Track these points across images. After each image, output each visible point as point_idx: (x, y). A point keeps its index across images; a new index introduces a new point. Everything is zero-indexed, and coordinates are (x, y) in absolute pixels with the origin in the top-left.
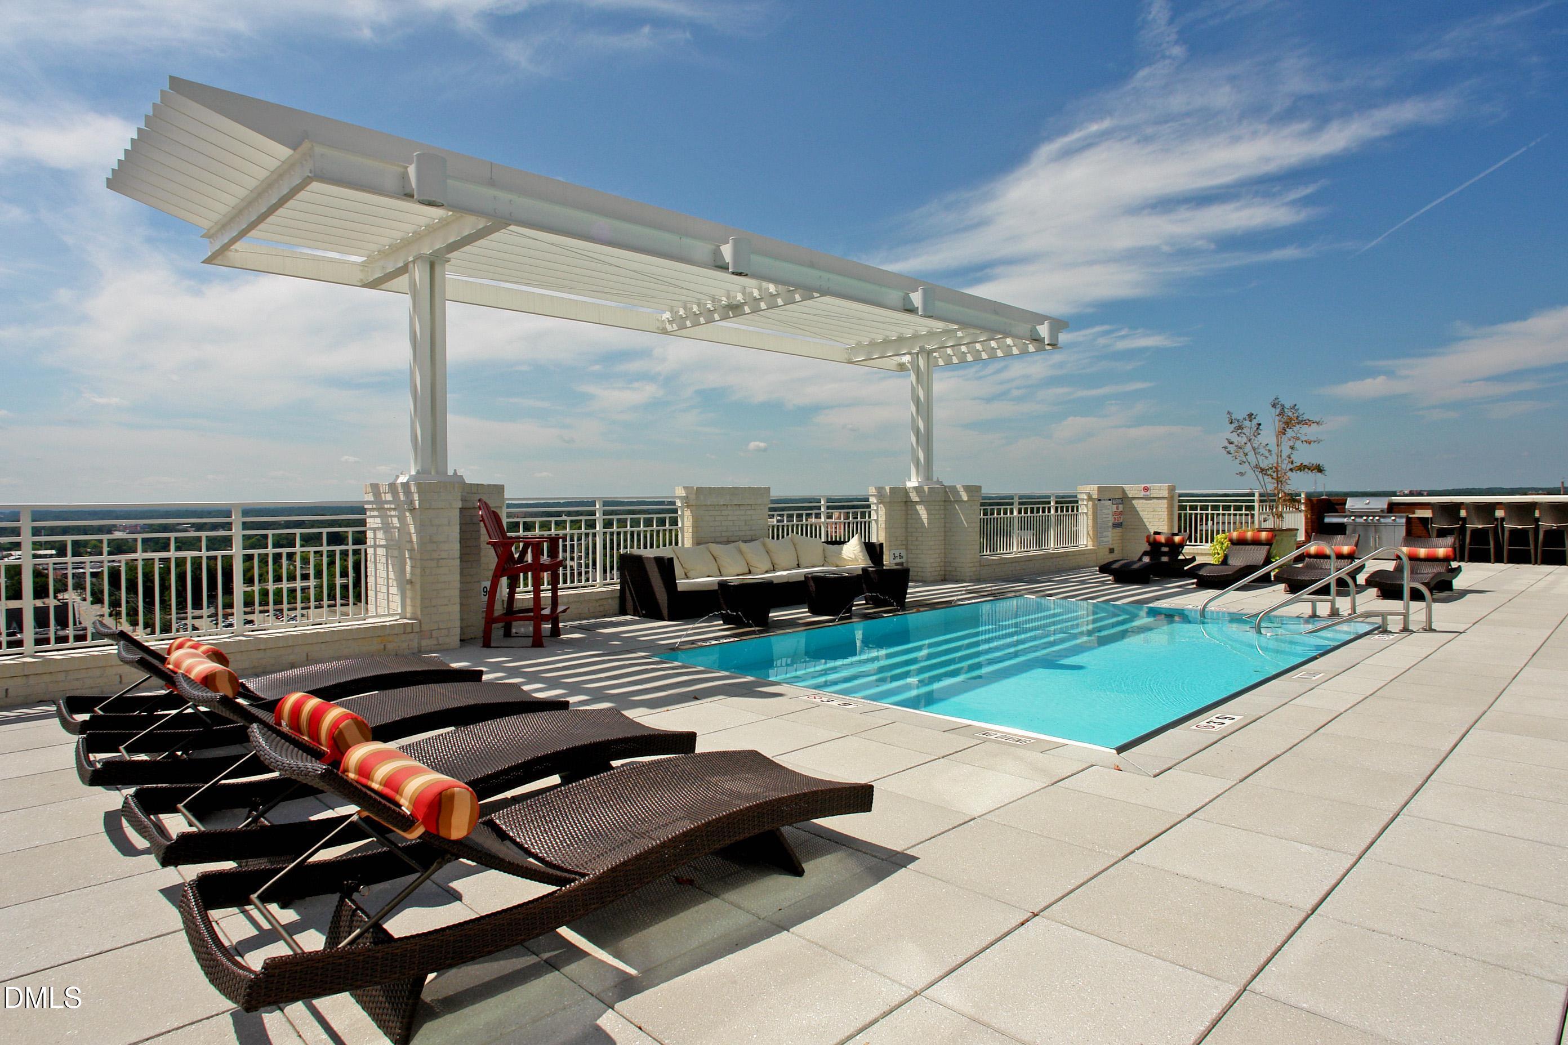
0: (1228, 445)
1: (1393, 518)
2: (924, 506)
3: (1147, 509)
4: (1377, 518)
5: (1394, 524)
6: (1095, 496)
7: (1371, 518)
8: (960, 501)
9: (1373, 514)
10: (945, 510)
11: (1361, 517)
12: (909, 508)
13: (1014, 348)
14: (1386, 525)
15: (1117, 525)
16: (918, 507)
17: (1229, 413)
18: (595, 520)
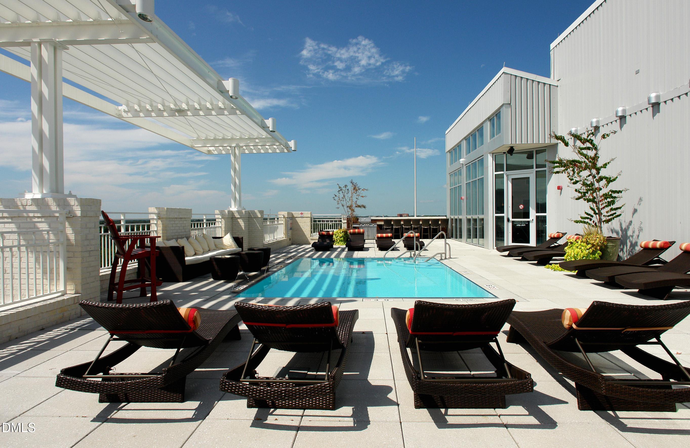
0: (335, 196)
1: (373, 225)
2: (242, 220)
3: (302, 222)
4: (368, 225)
5: (373, 227)
6: (286, 216)
7: (367, 225)
8: (257, 217)
9: (367, 223)
10: (249, 221)
11: (364, 224)
12: (234, 221)
13: (277, 150)
14: (371, 227)
15: (291, 229)
16: (239, 220)
17: (338, 184)
18: (121, 226)
